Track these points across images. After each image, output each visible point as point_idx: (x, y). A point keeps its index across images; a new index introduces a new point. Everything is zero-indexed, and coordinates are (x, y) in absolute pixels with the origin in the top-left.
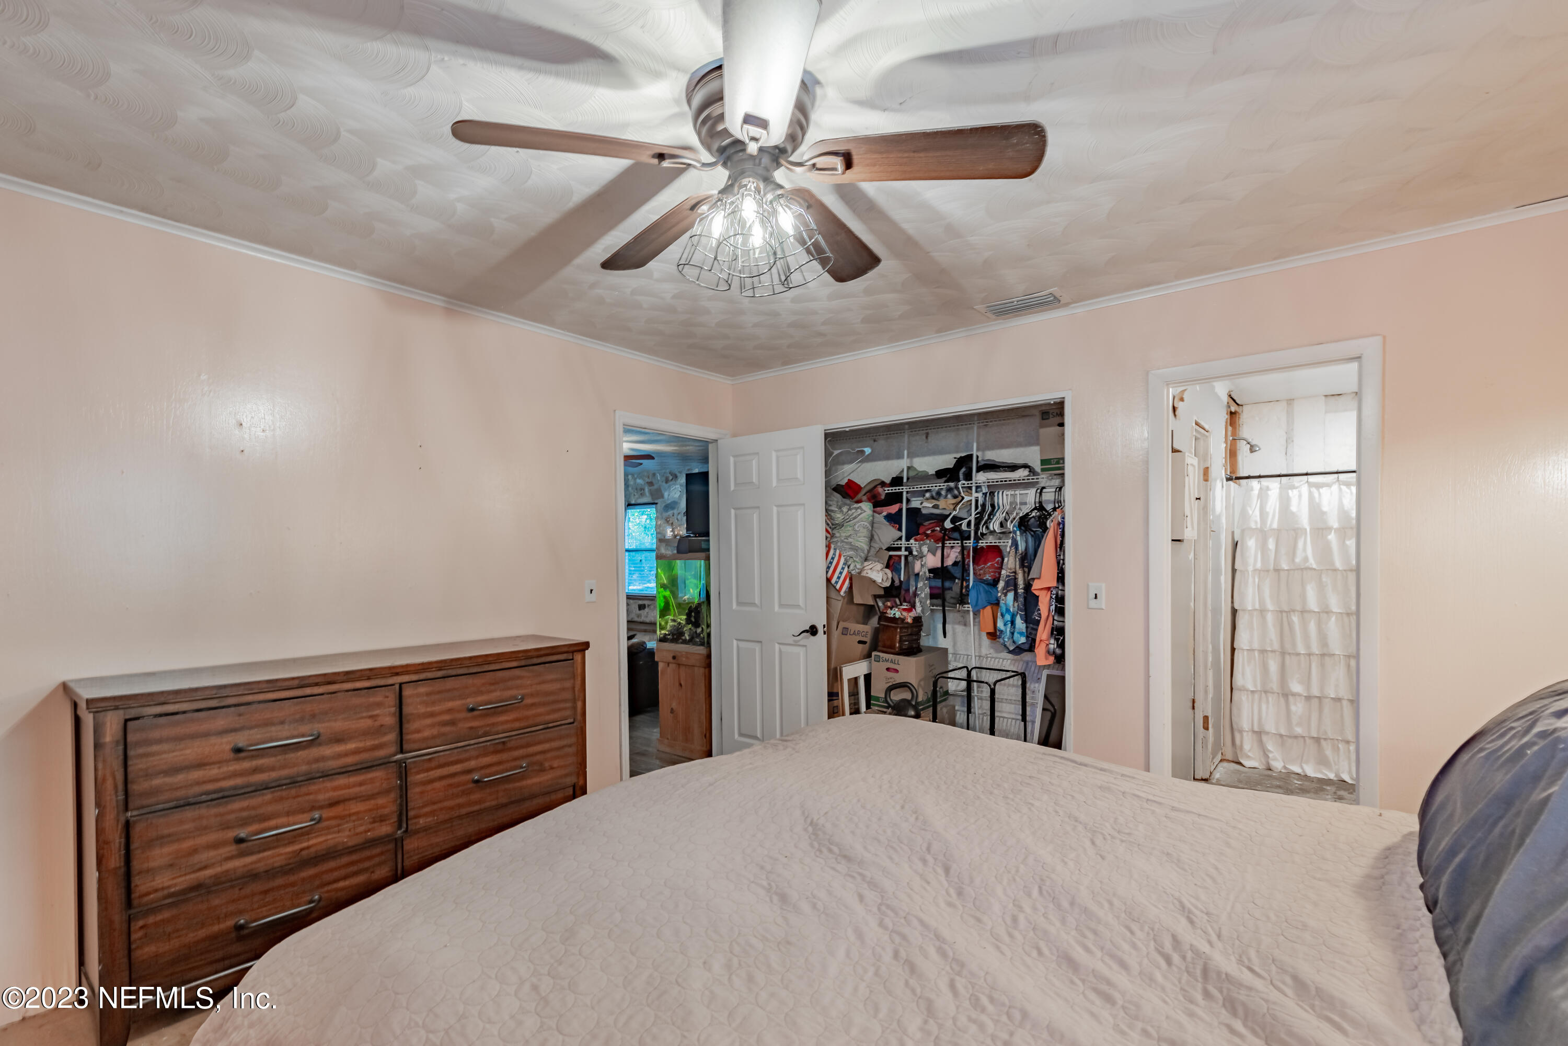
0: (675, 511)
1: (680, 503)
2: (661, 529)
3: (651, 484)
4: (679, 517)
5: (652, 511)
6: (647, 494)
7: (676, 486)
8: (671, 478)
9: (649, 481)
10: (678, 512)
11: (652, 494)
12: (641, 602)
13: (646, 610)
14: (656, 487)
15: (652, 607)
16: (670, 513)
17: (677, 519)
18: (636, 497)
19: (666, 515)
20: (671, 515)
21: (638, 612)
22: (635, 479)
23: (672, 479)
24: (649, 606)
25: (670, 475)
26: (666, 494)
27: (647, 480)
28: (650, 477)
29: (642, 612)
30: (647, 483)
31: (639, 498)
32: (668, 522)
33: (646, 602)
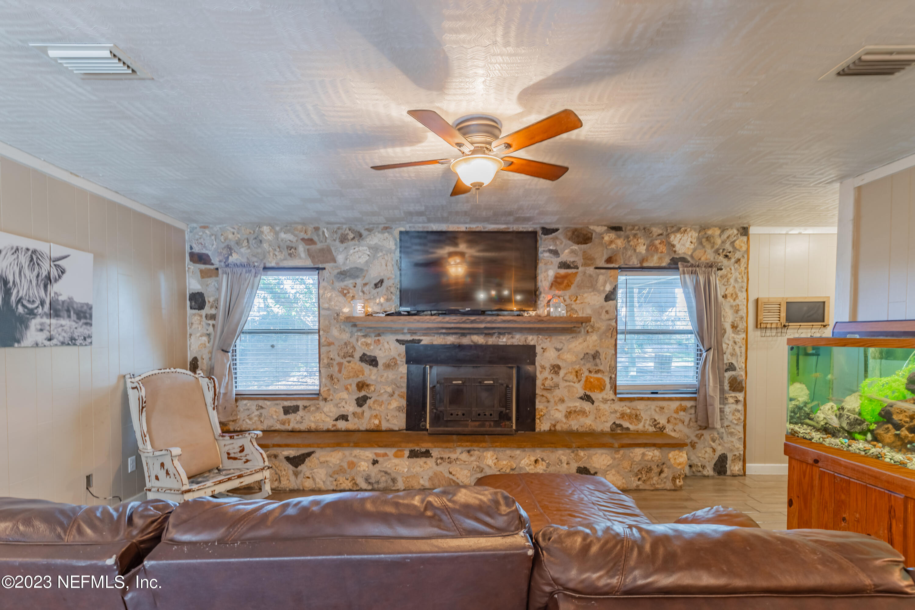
0: (359, 282)
1: (367, 271)
2: (333, 303)
3: (310, 241)
4: (366, 289)
5: (311, 279)
6: (303, 255)
7: (361, 248)
8: (351, 236)
9: (306, 237)
10: (364, 282)
11: (310, 254)
12: (287, 404)
13: (301, 413)
14: (319, 246)
15: (312, 408)
16: (349, 282)
17: (363, 292)
18: (279, 257)
19: (339, 285)
20: (351, 286)
21: (283, 417)
22: (277, 233)
23: (354, 238)
24: (305, 407)
25: (350, 233)
26: (340, 258)
27: (302, 235)
28: (309, 233)
29: (291, 416)
30: (303, 239)
31: (284, 259)
32: (345, 295)
33: (300, 403)
